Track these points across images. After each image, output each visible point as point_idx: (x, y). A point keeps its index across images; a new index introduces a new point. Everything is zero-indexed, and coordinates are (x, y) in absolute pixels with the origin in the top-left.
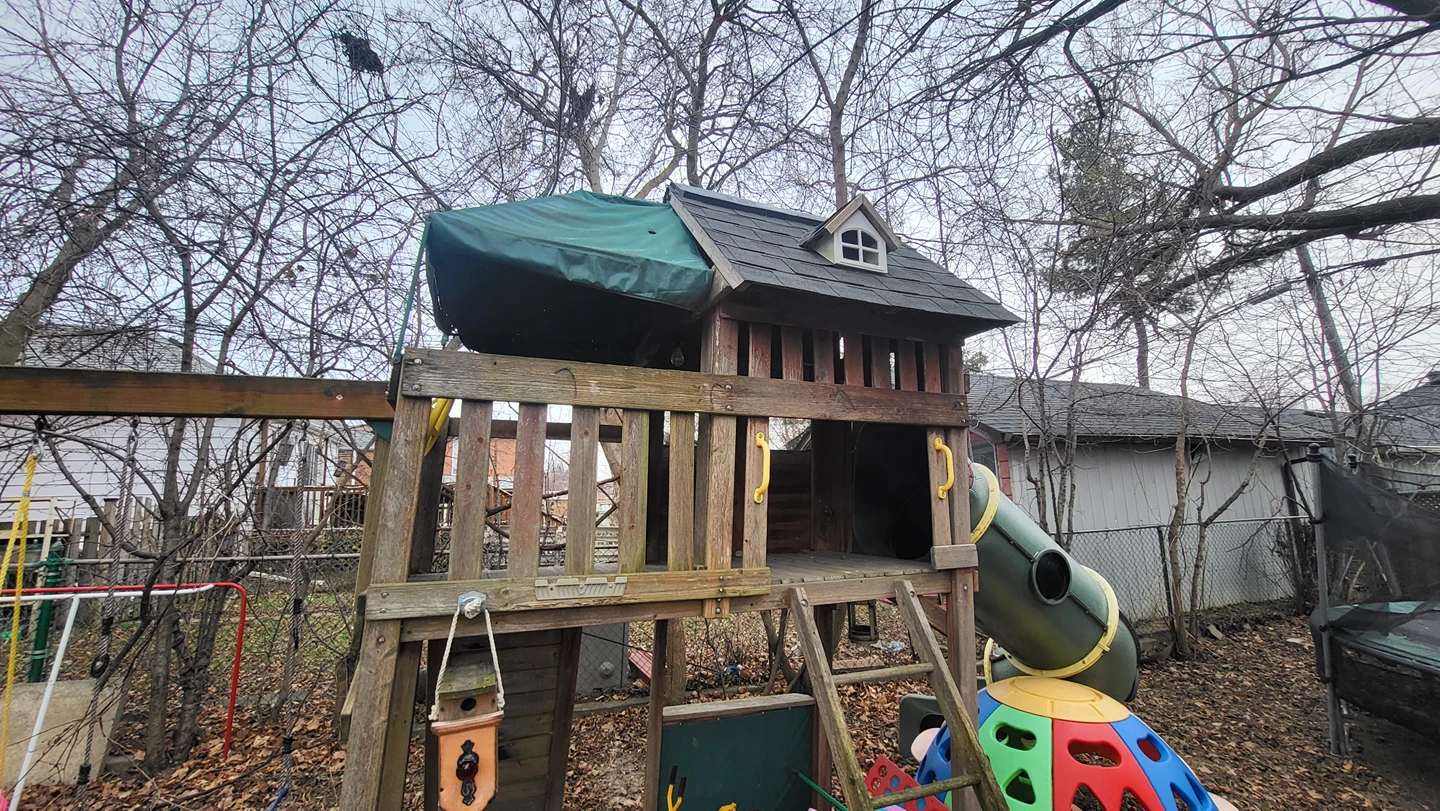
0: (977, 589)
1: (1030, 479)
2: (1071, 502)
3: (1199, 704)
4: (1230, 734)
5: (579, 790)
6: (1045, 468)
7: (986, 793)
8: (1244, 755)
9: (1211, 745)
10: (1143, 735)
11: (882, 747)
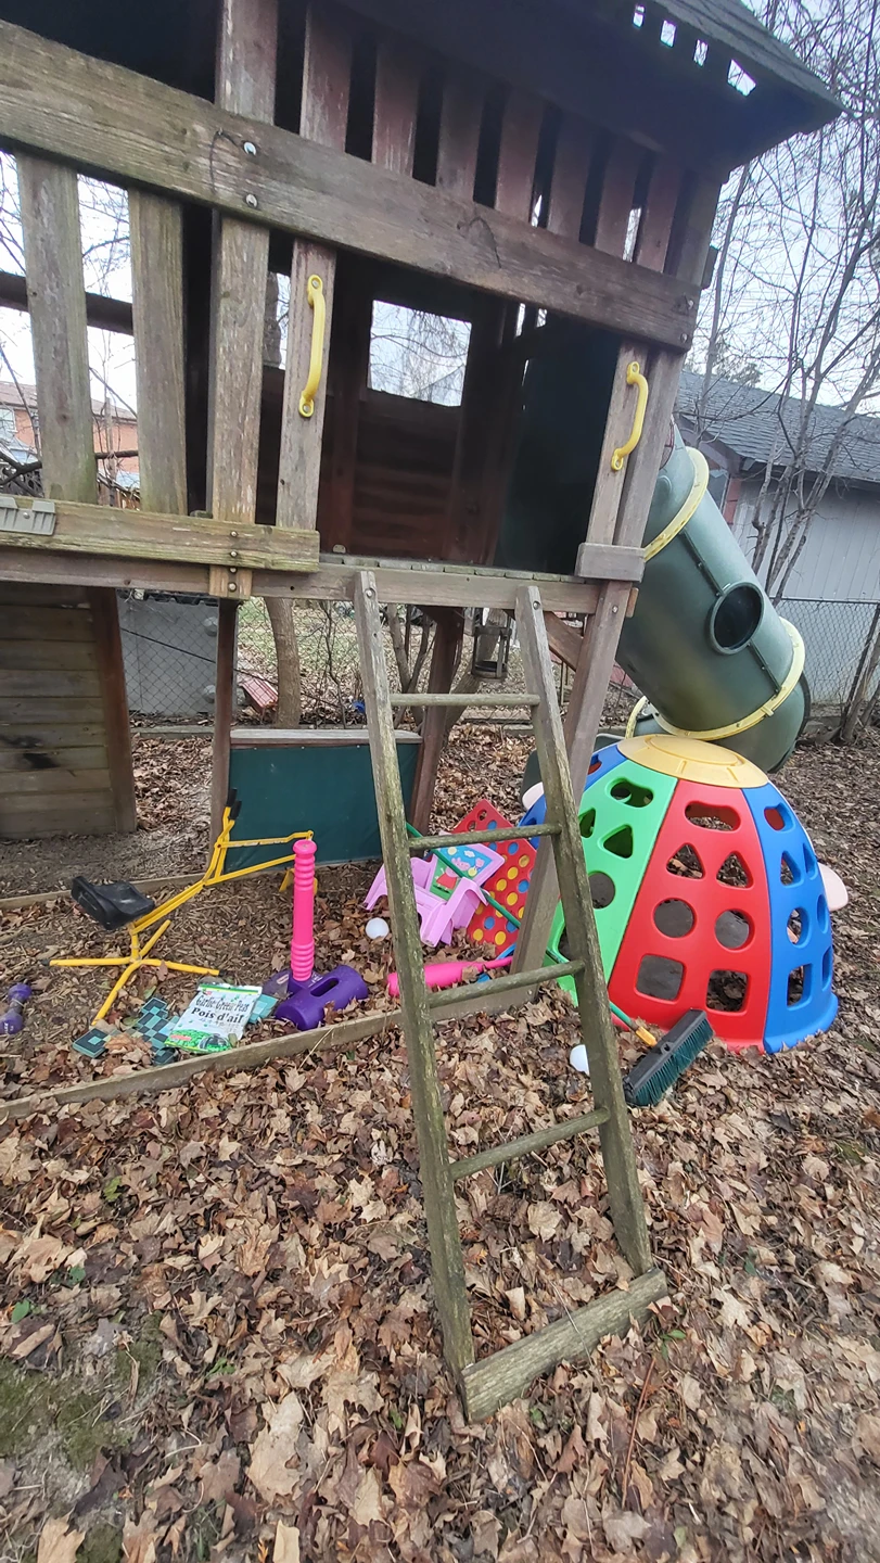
0: (631, 614)
1: (755, 524)
2: (794, 558)
3: (839, 786)
4: (858, 814)
5: (161, 806)
6: (779, 509)
7: (564, 844)
8: (863, 832)
9: (836, 822)
10: (774, 804)
11: (502, 794)
